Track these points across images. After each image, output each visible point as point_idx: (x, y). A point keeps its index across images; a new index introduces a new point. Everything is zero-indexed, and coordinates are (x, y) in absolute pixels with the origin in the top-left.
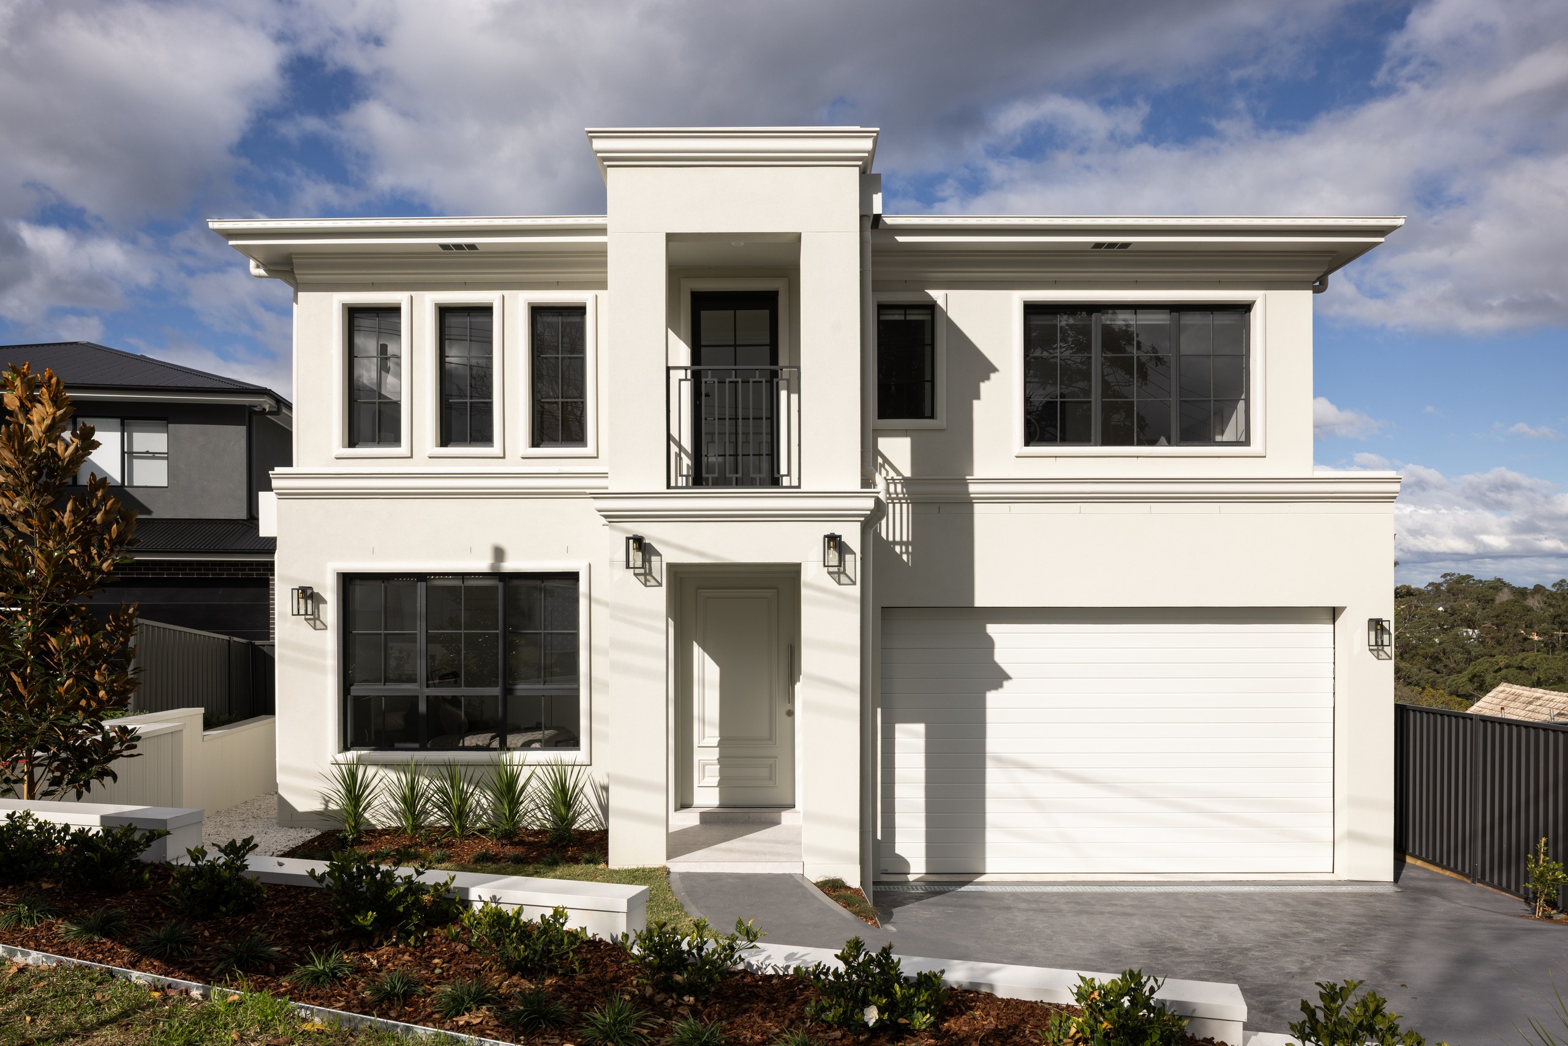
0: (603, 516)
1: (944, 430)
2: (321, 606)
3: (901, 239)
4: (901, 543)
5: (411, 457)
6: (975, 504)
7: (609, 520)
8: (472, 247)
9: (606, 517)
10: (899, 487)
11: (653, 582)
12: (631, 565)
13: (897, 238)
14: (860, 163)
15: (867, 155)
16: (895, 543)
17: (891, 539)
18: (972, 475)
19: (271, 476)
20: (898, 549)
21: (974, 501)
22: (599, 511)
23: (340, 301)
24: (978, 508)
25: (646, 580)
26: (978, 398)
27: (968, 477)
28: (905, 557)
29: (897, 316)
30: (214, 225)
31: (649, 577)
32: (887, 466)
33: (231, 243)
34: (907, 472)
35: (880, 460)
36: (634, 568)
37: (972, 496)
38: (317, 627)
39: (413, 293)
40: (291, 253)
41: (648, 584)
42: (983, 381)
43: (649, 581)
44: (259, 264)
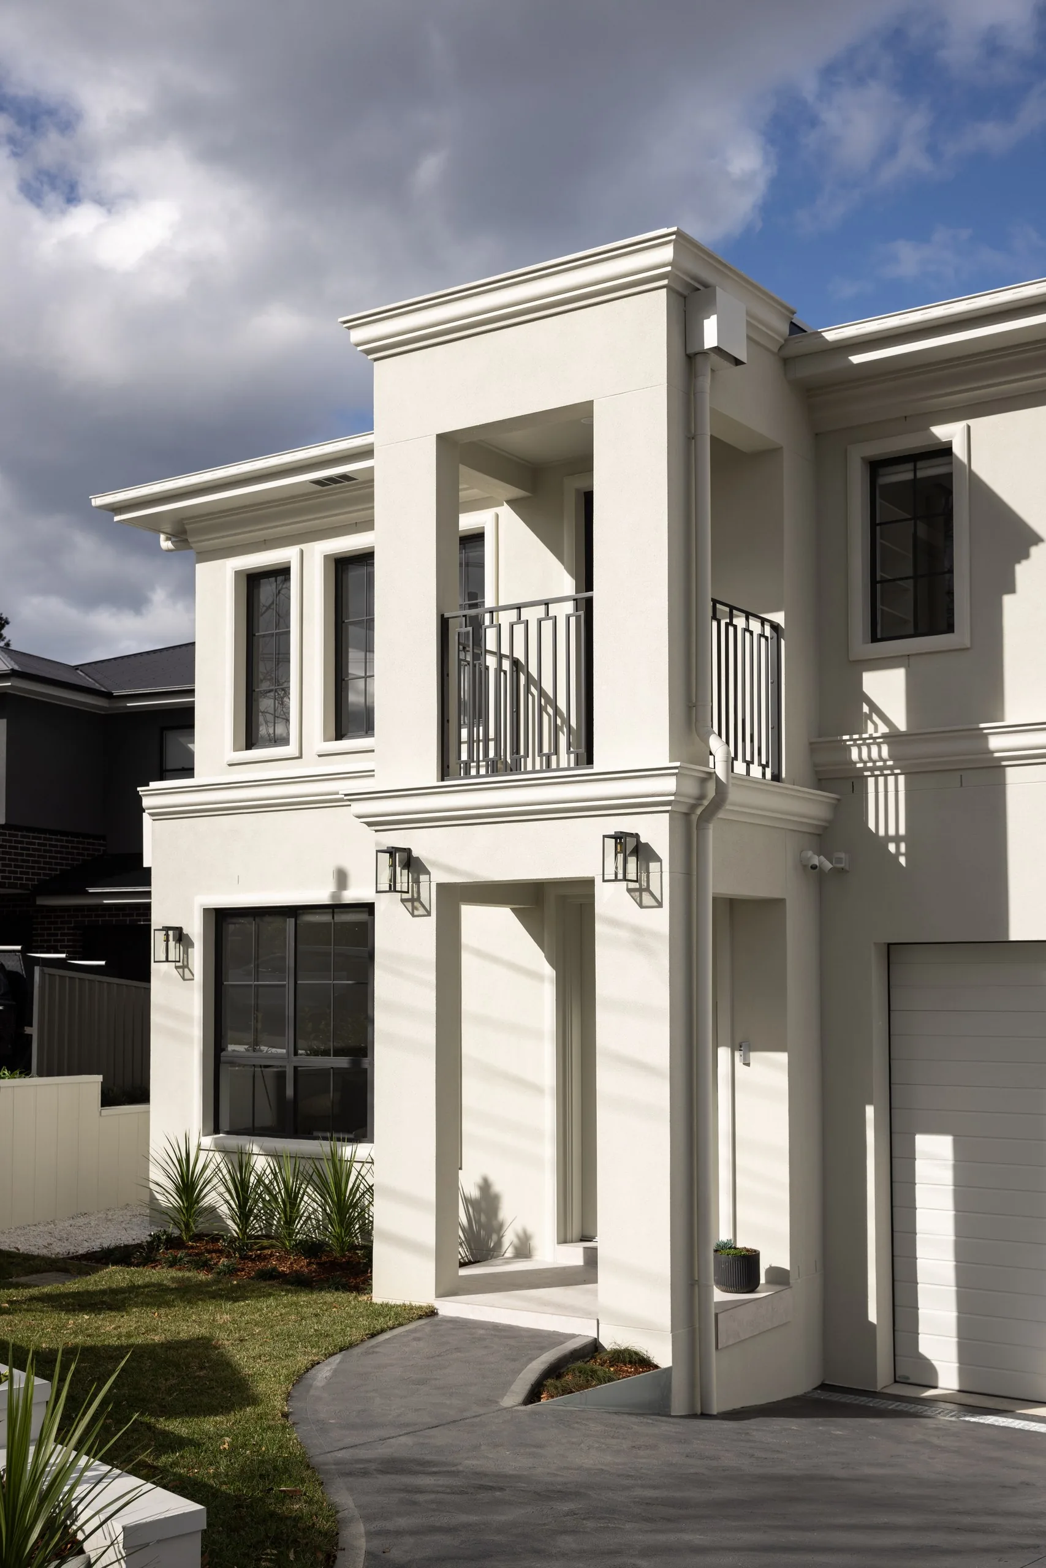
0: (366, 823)
1: (968, 649)
2: (190, 950)
3: (856, 359)
4: (897, 839)
5: (300, 757)
6: (1008, 770)
7: (374, 828)
8: (345, 477)
9: (369, 824)
10: (885, 749)
11: (421, 911)
12: (398, 888)
13: (851, 358)
14: (665, 282)
15: (669, 268)
16: (888, 839)
17: (882, 832)
18: (1002, 720)
19: (140, 793)
20: (892, 847)
21: (1004, 763)
22: (359, 817)
23: (233, 569)
24: (1013, 775)
25: (414, 908)
26: (1012, 590)
27: (982, 725)
28: (902, 860)
29: (903, 475)
30: (97, 501)
31: (416, 904)
32: (875, 717)
33: (117, 518)
34: (902, 725)
35: (866, 709)
36: (401, 892)
37: (997, 755)
38: (186, 977)
39: (303, 546)
40: (183, 519)
41: (416, 913)
42: (1019, 562)
43: (417, 909)
44: (169, 536)
